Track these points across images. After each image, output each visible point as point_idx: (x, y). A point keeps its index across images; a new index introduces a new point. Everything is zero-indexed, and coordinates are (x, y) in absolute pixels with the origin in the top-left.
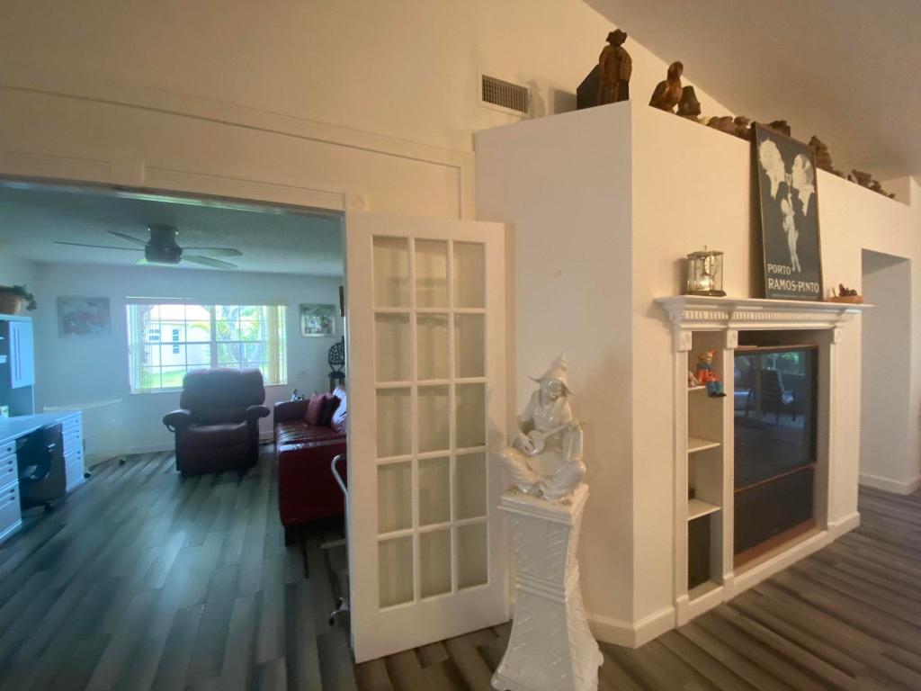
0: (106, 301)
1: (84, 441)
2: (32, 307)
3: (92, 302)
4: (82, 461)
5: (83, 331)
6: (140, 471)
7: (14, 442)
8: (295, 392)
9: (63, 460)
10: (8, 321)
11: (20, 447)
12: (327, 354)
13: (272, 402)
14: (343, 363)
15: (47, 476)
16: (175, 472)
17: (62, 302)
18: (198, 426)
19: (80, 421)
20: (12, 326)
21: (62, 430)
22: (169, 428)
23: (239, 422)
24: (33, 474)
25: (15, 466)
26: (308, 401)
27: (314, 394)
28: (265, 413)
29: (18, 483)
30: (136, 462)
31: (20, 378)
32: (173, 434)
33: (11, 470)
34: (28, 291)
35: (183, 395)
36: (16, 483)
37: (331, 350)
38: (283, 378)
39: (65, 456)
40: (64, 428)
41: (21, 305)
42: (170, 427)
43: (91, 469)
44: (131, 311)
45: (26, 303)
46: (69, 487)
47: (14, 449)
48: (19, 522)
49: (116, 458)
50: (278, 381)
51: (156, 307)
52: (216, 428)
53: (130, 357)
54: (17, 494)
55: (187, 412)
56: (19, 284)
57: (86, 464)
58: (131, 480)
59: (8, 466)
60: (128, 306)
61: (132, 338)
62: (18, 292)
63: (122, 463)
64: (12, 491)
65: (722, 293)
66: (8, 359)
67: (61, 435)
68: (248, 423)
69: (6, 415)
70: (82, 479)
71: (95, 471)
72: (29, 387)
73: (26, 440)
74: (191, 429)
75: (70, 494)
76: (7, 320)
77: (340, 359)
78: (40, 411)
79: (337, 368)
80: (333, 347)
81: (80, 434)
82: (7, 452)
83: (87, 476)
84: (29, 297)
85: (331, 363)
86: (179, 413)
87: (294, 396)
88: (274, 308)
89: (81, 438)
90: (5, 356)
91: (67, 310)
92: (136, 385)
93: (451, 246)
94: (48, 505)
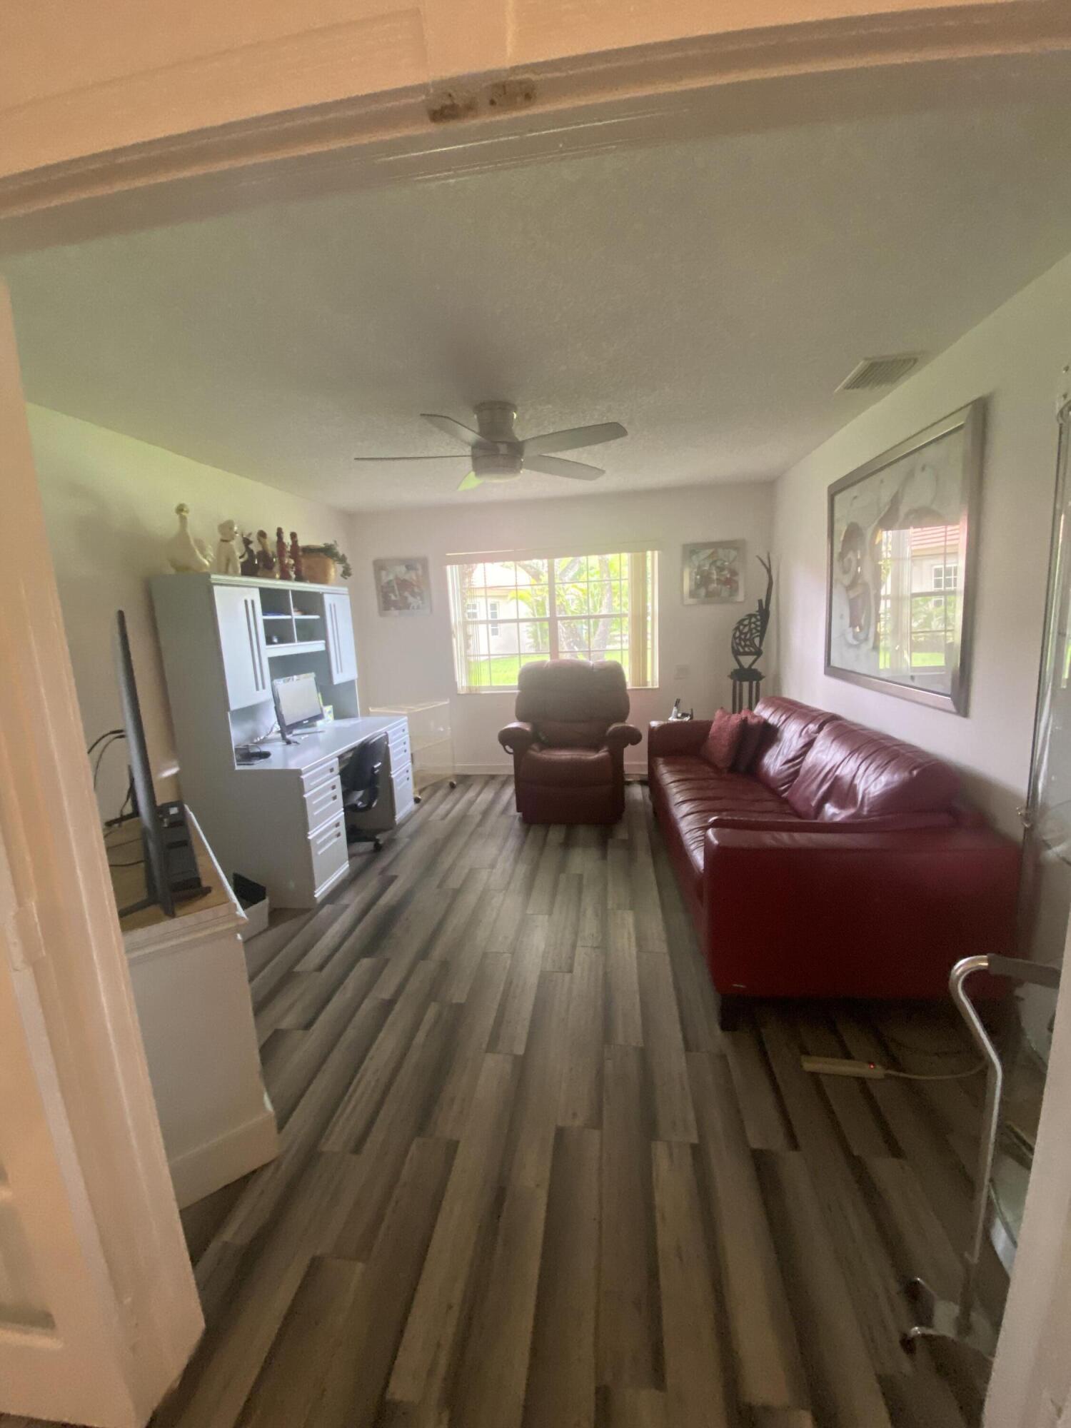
0: (424, 562)
1: (412, 755)
2: (346, 573)
3: (409, 565)
4: (411, 782)
5: (403, 606)
6: (471, 803)
7: (337, 759)
8: (677, 704)
9: (390, 781)
10: (323, 593)
11: (343, 766)
12: (731, 635)
13: (643, 719)
14: (758, 653)
15: (375, 804)
16: (513, 810)
17: (379, 566)
18: (541, 749)
19: (407, 731)
20: (328, 600)
21: (388, 743)
22: (505, 749)
23: (596, 748)
24: (360, 799)
25: (339, 791)
26: (708, 725)
27: (718, 713)
28: (634, 737)
29: (343, 813)
30: (468, 788)
31: (342, 671)
32: (511, 757)
33: (335, 798)
34: (341, 550)
35: (520, 699)
36: (340, 814)
37: (737, 628)
38: (653, 677)
39: (393, 776)
40: (390, 738)
41: (334, 570)
42: (507, 747)
43: (421, 792)
44: (452, 572)
45: (340, 568)
46: (399, 817)
47: (337, 770)
48: (346, 866)
49: (447, 778)
50: (645, 683)
51: (480, 566)
52: (564, 755)
53: (454, 640)
54: (342, 829)
55: (527, 727)
56: (330, 542)
57: (415, 784)
58: (463, 818)
59: (330, 792)
60: (448, 568)
61: (455, 615)
62: (328, 552)
63: (452, 786)
64: (337, 825)
66: (327, 645)
67: (387, 749)
68: (610, 751)
69: (330, 718)
70: (411, 805)
71: (425, 794)
72: (352, 682)
73: (350, 755)
74: (532, 753)
75: (402, 825)
76: (321, 591)
77: (753, 644)
78: (366, 713)
79: (746, 661)
80: (741, 622)
81: (407, 746)
82: (329, 774)
83: (417, 800)
84: (342, 560)
85: (736, 653)
86: (517, 729)
87: (675, 710)
88: (640, 554)
89: (409, 752)
90: (323, 641)
91: (387, 577)
92: (462, 682)
94: (377, 842)
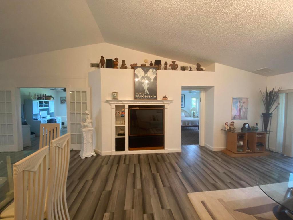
2: (53, 99)
5: (64, 103)
11: (48, 121)
20: (50, 102)
31: (51, 111)
34: (53, 96)
40: (57, 119)
41: (51, 99)
62: (51, 96)
65: (118, 99)
66: (49, 108)
67: (56, 121)
69: (49, 117)
72: (53, 113)
91: (62, 99)
93: (81, 92)
